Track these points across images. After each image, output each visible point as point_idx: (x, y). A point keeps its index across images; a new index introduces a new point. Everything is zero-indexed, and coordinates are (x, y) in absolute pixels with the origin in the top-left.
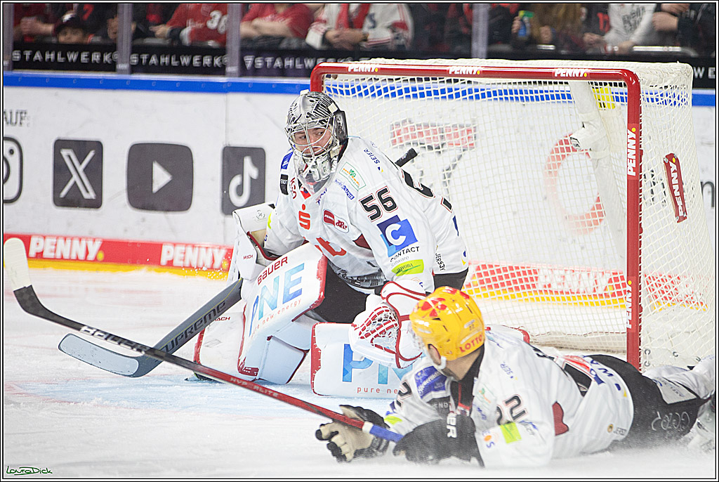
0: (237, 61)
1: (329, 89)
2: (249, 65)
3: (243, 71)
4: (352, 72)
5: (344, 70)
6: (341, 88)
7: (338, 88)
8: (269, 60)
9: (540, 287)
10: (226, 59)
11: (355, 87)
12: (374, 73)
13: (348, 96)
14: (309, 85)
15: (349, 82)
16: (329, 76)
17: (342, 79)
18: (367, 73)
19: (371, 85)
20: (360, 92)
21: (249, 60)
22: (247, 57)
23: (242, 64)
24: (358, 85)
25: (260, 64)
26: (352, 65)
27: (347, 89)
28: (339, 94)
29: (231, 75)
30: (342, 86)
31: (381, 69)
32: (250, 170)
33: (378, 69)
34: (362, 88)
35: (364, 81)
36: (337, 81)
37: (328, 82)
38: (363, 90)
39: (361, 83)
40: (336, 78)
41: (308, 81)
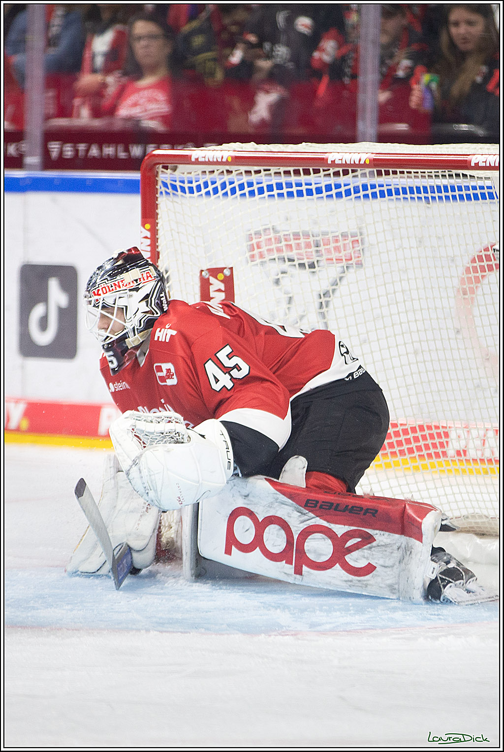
0: (38, 150)
1: (165, 185)
2: (54, 154)
3: (48, 163)
4: (197, 162)
5: (186, 160)
6: (182, 184)
7: (178, 184)
8: (82, 147)
9: (451, 452)
10: (24, 146)
11: (201, 182)
12: (227, 163)
13: (192, 195)
14: (137, 181)
15: (193, 176)
16: (166, 168)
17: (183, 171)
18: (217, 163)
19: (222, 181)
20: (207, 190)
21: (54, 147)
22: (53, 143)
23: (46, 153)
24: (204, 180)
25: (70, 153)
26: (196, 153)
27: (190, 185)
28: (180, 193)
29: (31, 167)
30: (183, 182)
31: (237, 157)
32: (57, 296)
33: (232, 157)
34: (209, 183)
35: (212, 176)
36: (177, 174)
37: (164, 176)
38: (210, 188)
39: (208, 178)
40: (175, 169)
41: (136, 176)
